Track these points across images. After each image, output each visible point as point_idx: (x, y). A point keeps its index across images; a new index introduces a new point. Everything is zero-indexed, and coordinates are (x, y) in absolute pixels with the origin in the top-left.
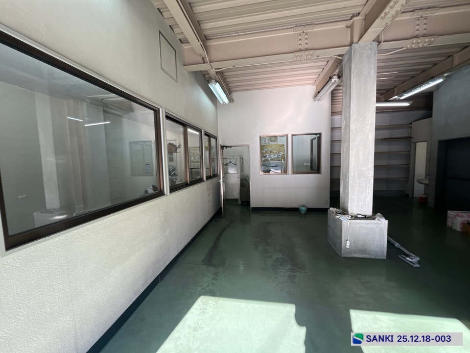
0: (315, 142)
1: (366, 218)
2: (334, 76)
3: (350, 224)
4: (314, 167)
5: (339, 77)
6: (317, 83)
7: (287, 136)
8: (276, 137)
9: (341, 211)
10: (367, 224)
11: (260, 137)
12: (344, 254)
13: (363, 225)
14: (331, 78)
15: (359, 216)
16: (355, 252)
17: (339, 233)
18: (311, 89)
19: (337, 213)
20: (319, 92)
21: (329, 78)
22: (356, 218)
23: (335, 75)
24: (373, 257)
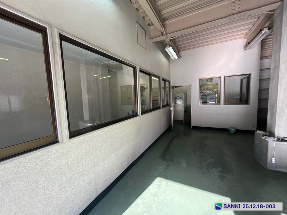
0: (245, 81)
2: (265, 29)
3: (276, 144)
4: (243, 99)
5: (269, 29)
6: (248, 36)
7: (220, 78)
8: (211, 79)
9: (267, 134)
11: (200, 80)
14: (261, 30)
15: (286, 139)
17: (265, 151)
18: (243, 41)
19: (263, 135)
20: (249, 43)
21: (259, 31)
22: (282, 140)
23: (265, 27)
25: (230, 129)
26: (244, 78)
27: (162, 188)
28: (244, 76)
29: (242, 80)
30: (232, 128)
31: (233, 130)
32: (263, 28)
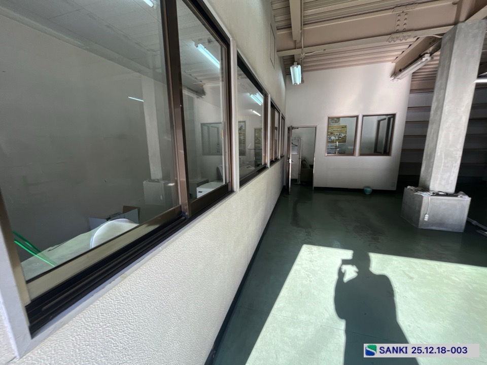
1: (447, 195)
2: (426, 55)
3: (431, 199)
5: (431, 55)
6: (398, 60)
7: (357, 117)
10: (449, 200)
11: (329, 118)
12: (421, 226)
13: (444, 201)
14: (421, 56)
15: (440, 193)
16: (432, 225)
17: (417, 208)
19: (416, 191)
20: (400, 71)
22: (437, 194)
24: (450, 230)
25: (365, 189)
26: (385, 119)
27: (315, 254)
28: (384, 117)
29: (379, 122)
30: (369, 187)
31: (369, 189)
32: (424, 54)
